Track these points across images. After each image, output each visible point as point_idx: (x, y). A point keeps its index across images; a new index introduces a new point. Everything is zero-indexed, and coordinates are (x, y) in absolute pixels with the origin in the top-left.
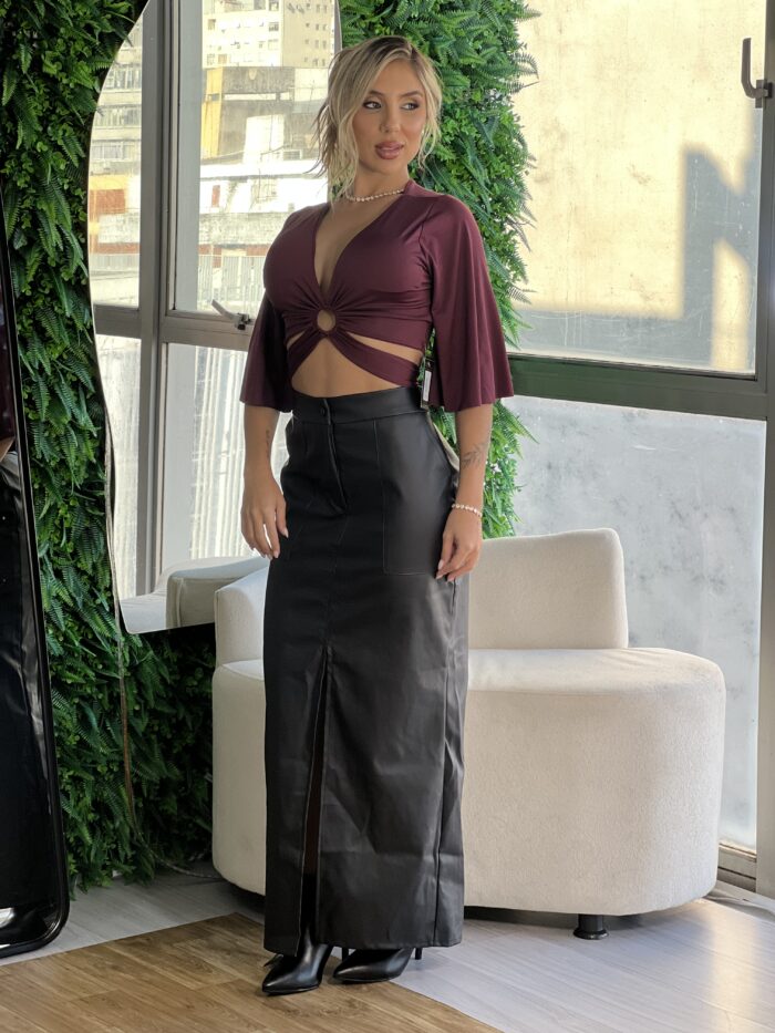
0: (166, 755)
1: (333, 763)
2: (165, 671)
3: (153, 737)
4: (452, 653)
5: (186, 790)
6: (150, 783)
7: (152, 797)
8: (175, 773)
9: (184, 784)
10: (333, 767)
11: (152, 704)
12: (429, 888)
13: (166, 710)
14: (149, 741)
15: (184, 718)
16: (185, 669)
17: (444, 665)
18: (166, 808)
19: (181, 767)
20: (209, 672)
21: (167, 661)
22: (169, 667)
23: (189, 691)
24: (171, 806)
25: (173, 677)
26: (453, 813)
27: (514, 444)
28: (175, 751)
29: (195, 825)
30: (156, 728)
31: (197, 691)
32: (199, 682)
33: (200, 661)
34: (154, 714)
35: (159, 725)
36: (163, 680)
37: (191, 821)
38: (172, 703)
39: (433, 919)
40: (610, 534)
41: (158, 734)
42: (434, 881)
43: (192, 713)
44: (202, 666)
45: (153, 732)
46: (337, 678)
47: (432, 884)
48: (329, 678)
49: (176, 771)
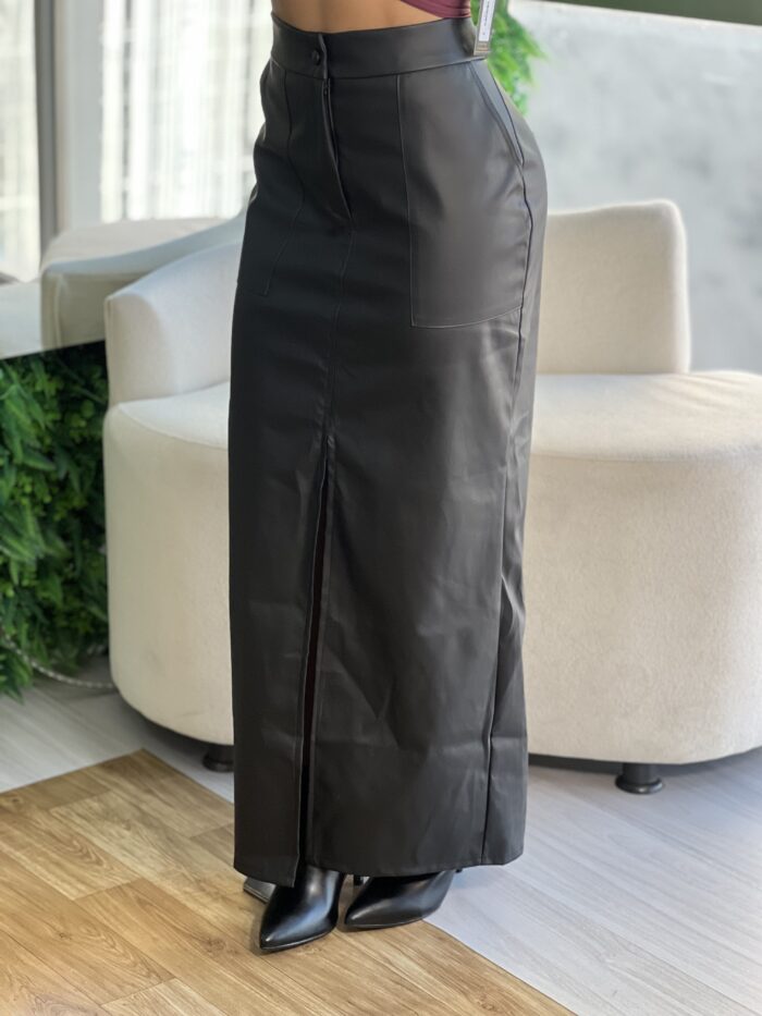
0: (43, 522)
1: (336, 609)
2: (36, 410)
3: (25, 501)
4: (512, 442)
5: (74, 569)
6: (22, 564)
7: (26, 583)
8: (59, 548)
9: (71, 560)
10: (336, 618)
11: (19, 457)
12: (477, 787)
13: (41, 464)
14: (17, 507)
15: (67, 475)
16: (68, 403)
17: (503, 463)
18: (45, 594)
19: (65, 537)
20: (102, 408)
21: (40, 397)
22: (42, 403)
23: (75, 435)
24: (54, 593)
25: (51, 416)
26: (513, 683)
27: (526, 72)
28: (57, 518)
29: (89, 613)
30: (28, 489)
31: (86, 434)
32: (89, 421)
33: (86, 392)
34: (24, 469)
35: (33, 484)
36: (35, 422)
37: (83, 609)
38: (50, 456)
39: (482, 829)
40: (668, 211)
41: (32, 495)
42: (484, 777)
43: (78, 464)
44: (92, 400)
45: (24, 494)
46: (343, 486)
47: (481, 783)
48: (331, 483)
49: (60, 544)
